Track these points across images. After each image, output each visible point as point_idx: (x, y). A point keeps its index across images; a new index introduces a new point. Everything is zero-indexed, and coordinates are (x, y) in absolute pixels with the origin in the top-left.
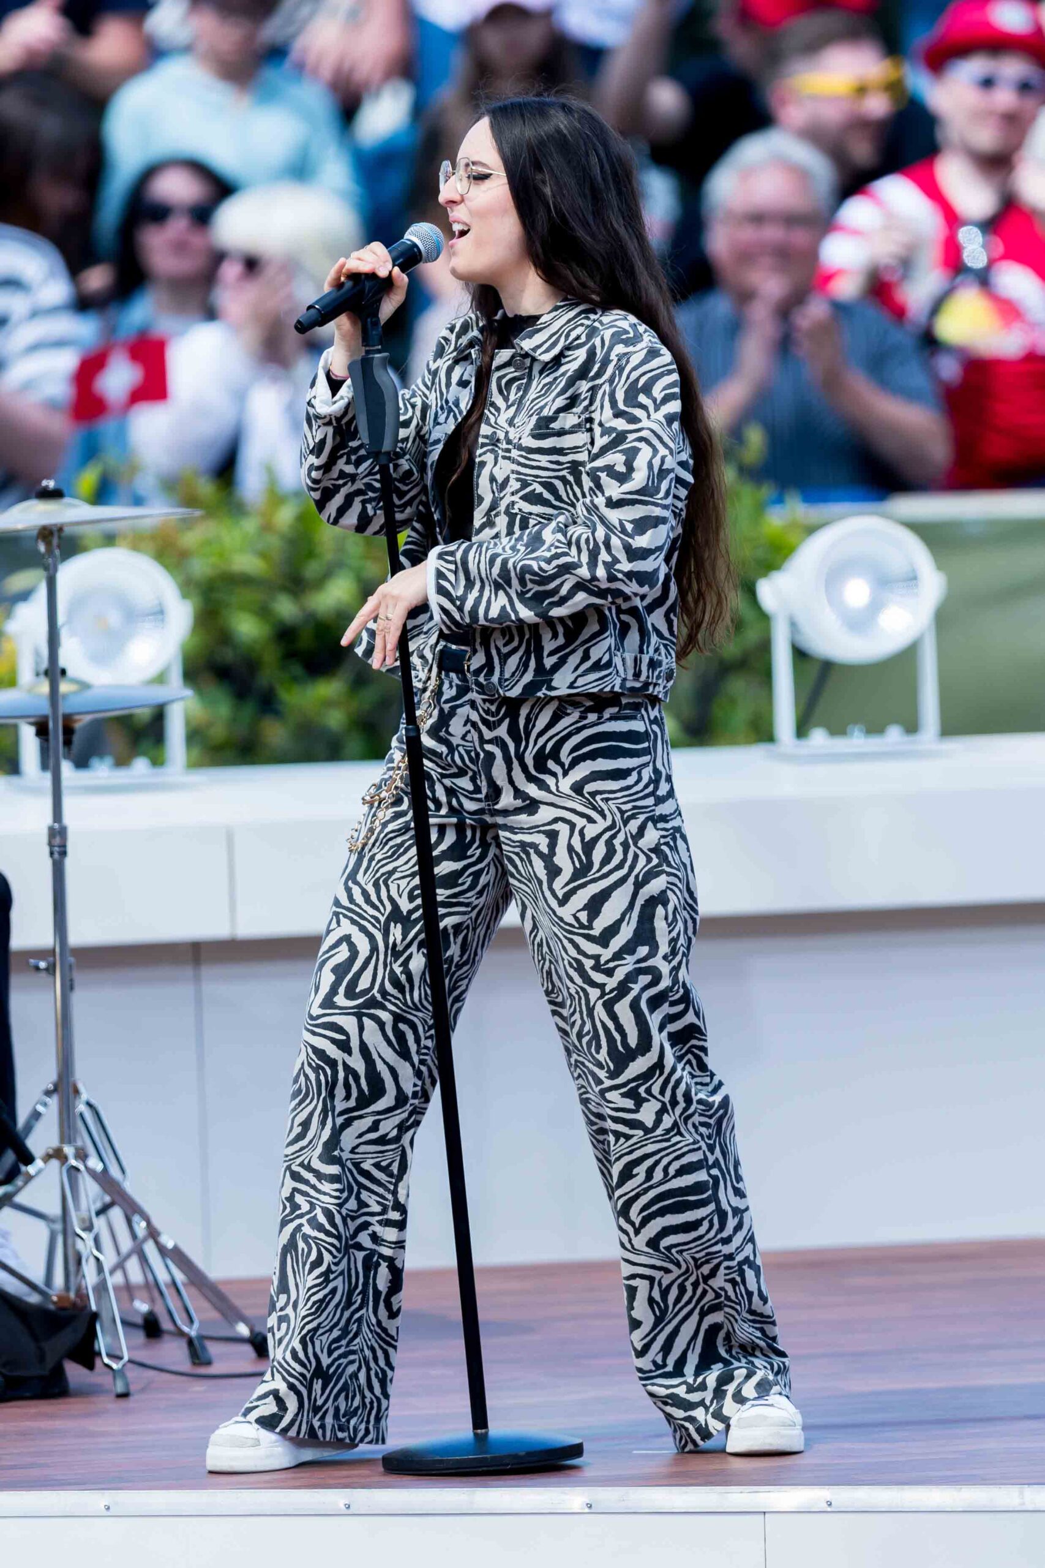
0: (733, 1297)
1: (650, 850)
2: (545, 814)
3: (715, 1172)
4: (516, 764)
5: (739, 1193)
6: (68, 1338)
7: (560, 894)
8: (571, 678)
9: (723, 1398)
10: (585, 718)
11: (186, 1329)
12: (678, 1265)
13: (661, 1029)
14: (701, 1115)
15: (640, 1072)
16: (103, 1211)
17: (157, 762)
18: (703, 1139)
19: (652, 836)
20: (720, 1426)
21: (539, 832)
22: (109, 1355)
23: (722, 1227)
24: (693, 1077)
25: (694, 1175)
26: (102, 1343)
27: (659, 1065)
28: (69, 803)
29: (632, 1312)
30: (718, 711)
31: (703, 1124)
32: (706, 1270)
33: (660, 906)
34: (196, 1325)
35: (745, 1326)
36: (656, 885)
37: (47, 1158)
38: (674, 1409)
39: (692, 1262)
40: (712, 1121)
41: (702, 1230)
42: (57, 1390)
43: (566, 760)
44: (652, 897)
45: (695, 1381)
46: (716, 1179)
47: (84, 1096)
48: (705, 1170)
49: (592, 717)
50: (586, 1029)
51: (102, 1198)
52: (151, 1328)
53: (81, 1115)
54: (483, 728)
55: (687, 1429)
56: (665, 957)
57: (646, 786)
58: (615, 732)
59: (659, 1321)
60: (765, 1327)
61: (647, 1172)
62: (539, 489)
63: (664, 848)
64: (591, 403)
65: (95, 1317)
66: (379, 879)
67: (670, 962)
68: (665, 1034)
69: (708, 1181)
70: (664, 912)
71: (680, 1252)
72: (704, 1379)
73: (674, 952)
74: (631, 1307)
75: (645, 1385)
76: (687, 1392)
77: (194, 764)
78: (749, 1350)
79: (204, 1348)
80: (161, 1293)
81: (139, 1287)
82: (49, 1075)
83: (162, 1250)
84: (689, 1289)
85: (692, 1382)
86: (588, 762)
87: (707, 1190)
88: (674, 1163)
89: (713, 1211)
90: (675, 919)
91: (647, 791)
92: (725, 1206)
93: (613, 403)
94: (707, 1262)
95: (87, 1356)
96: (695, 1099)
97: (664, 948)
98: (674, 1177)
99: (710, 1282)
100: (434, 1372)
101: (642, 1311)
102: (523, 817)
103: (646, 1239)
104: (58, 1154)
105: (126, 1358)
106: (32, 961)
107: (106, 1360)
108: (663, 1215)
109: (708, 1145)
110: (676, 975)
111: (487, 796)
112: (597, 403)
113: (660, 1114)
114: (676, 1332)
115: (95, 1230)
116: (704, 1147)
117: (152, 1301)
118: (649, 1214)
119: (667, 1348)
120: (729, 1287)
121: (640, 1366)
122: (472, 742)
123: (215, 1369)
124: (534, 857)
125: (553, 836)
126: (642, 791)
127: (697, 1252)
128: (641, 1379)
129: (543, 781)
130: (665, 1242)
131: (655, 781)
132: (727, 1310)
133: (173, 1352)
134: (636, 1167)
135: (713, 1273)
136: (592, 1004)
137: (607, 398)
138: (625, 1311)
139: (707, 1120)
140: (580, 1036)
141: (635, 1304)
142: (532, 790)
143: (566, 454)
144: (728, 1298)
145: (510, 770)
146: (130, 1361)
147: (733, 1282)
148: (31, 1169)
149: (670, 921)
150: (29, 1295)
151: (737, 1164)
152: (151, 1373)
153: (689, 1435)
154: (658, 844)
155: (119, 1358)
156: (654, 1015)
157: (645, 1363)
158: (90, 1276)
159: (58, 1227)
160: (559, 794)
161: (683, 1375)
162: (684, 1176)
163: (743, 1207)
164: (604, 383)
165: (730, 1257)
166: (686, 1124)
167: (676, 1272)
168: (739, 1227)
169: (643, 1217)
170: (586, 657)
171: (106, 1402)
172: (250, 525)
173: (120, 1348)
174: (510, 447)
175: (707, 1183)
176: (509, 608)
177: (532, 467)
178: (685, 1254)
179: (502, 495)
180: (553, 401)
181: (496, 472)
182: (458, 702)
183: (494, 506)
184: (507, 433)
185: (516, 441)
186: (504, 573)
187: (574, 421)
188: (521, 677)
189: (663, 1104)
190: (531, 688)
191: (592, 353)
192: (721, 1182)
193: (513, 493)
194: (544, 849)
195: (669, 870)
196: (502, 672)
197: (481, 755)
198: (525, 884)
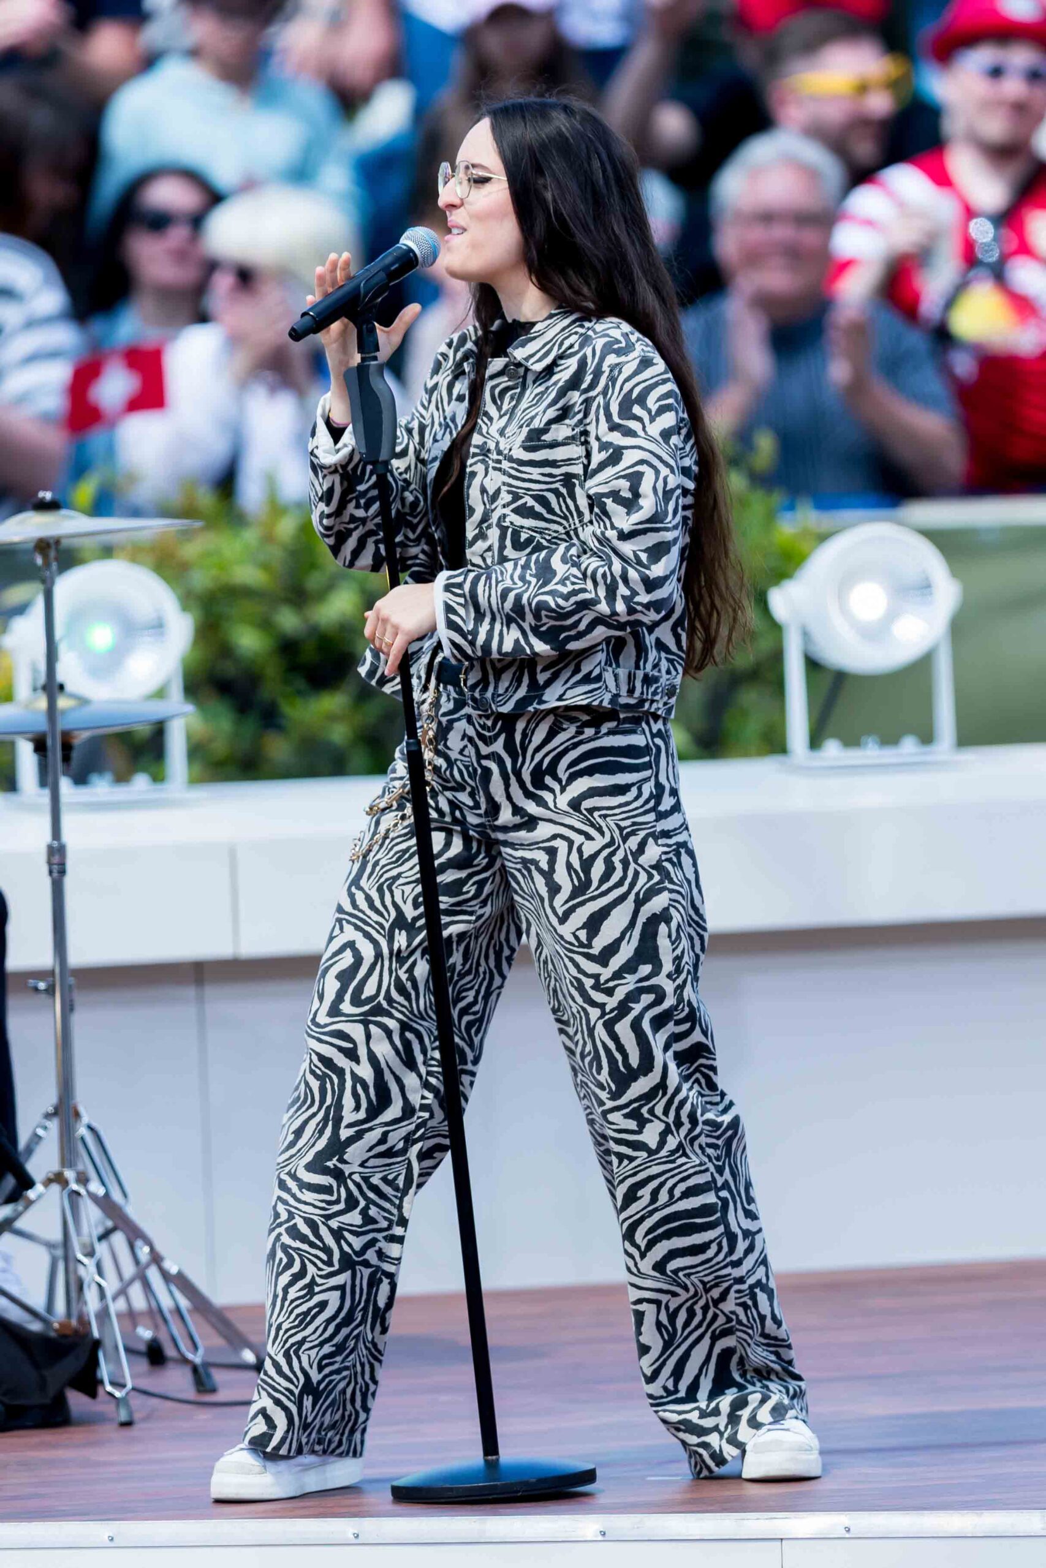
0: (745, 1321)
1: (651, 867)
2: (544, 831)
3: (724, 1193)
4: (513, 780)
5: (750, 1215)
6: (71, 1365)
7: (560, 913)
8: (560, 691)
9: (738, 1423)
10: (582, 733)
11: (190, 1356)
12: (686, 1289)
13: (666, 1048)
14: (707, 1136)
15: (642, 1092)
16: (104, 1236)
17: (158, 777)
18: (710, 1160)
19: (653, 852)
20: (735, 1452)
21: (538, 848)
22: (112, 1383)
23: (732, 1250)
24: (700, 1096)
25: (700, 1197)
26: (104, 1371)
27: (662, 1085)
29: (641, 1338)
31: (709, 1145)
32: (716, 1293)
33: (663, 923)
34: (201, 1352)
35: (758, 1349)
36: (658, 903)
37: (48, 1182)
38: (687, 1434)
39: (701, 1286)
40: (721, 1142)
41: (710, 1253)
42: (59, 1419)
43: (563, 774)
44: (654, 915)
45: (708, 1406)
46: (725, 1201)
47: (85, 1119)
48: (713, 1192)
49: (589, 732)
50: (587, 1050)
51: (103, 1223)
52: (155, 1355)
53: (82, 1139)
54: (480, 744)
55: (701, 1456)
56: (669, 976)
57: (647, 802)
58: (613, 747)
59: (667, 1345)
60: (780, 1350)
61: (652, 1194)
62: (531, 503)
63: (666, 864)
64: (586, 416)
65: (97, 1344)
66: (382, 885)
67: (674, 980)
68: (670, 1053)
69: (716, 1204)
70: (667, 930)
71: (688, 1276)
72: (718, 1404)
73: (678, 970)
74: (639, 1333)
75: (656, 1412)
76: (700, 1418)
77: (195, 780)
78: (763, 1374)
79: (209, 1376)
80: (165, 1320)
81: (141, 1314)
82: (50, 1098)
83: (165, 1275)
84: (699, 1312)
85: (705, 1407)
86: (586, 778)
87: (715, 1213)
88: (679, 1185)
89: (722, 1234)
90: (678, 937)
91: (647, 807)
92: (734, 1227)
93: (608, 415)
94: (717, 1285)
95: (89, 1384)
96: (701, 1119)
97: (668, 967)
98: (680, 1199)
99: (721, 1306)
100: (442, 1398)
101: (651, 1337)
102: (523, 834)
103: (653, 1263)
104: (58, 1179)
105: (129, 1386)
106: (31, 982)
107: (109, 1388)
108: (669, 1238)
109: (716, 1167)
110: (681, 994)
111: (486, 812)
112: (592, 416)
113: (664, 1135)
114: (686, 1356)
115: (98, 1254)
116: (712, 1169)
117: (156, 1327)
118: (655, 1237)
119: (677, 1373)
120: (740, 1311)
121: (650, 1392)
122: (469, 757)
123: (221, 1396)
124: (536, 875)
125: (552, 854)
126: (642, 806)
127: (705, 1276)
128: (653, 1405)
129: (541, 797)
130: (672, 1265)
131: (658, 797)
132: (739, 1334)
133: (177, 1380)
134: (640, 1189)
135: (724, 1296)
136: (592, 1024)
137: (602, 411)
138: (634, 1336)
139: (714, 1141)
140: (583, 1057)
141: (643, 1329)
142: (531, 808)
143: (560, 466)
144: (739, 1322)
145: (507, 786)
146: (134, 1389)
147: (744, 1305)
148: (31, 1194)
149: (673, 938)
150: (30, 1322)
151: (747, 1185)
152: (155, 1402)
153: (704, 1462)
154: (660, 861)
155: (122, 1386)
156: (657, 1035)
157: (655, 1389)
158: (92, 1303)
159: (59, 1252)
160: (557, 810)
161: (695, 1401)
162: (691, 1198)
163: (754, 1229)
164: (597, 395)
165: (740, 1280)
166: (692, 1145)
167: (684, 1295)
168: (750, 1249)
169: (649, 1241)
170: (577, 670)
171: (109, 1431)
172: (250, 536)
173: (123, 1377)
174: (500, 457)
175: (715, 1205)
176: (522, 642)
177: (524, 480)
178: (692, 1277)
179: (493, 507)
180: (544, 412)
181: (487, 483)
182: (455, 716)
183: (485, 518)
184: (497, 443)
185: (506, 452)
186: (518, 608)
187: (569, 433)
188: (515, 692)
189: (667, 1125)
190: (523, 703)
191: (583, 363)
192: (731, 1204)
193: (504, 506)
194: (544, 866)
195: (671, 886)
196: (496, 687)
197: (479, 771)
198: (528, 900)
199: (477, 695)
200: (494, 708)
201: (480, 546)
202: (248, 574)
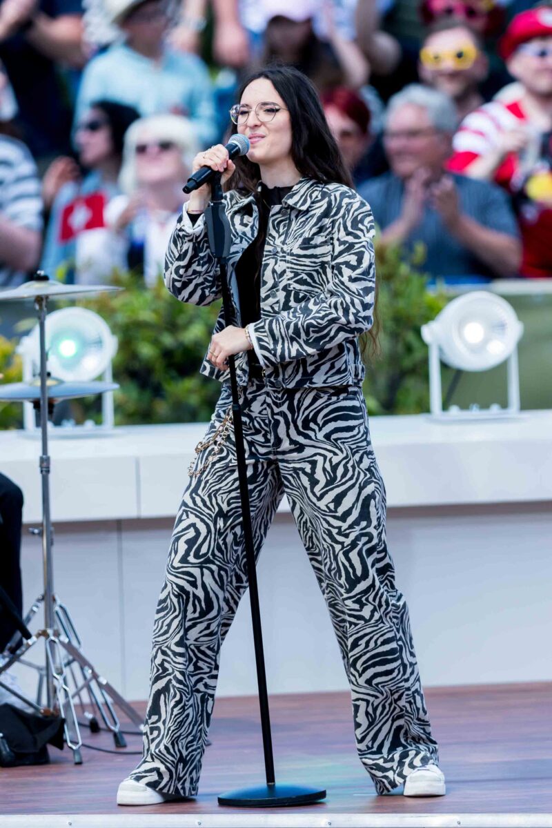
0: (410, 711)
1: (365, 470)
2: (308, 452)
3: (400, 643)
4: (292, 425)
5: (412, 654)
6: (50, 732)
7: (318, 495)
8: (325, 378)
9: (404, 766)
10: (330, 399)
11: (112, 728)
12: (382, 694)
13: (372, 566)
14: (393, 612)
15: (362, 589)
16: (68, 664)
17: (99, 422)
18: (394, 625)
19: (366, 463)
20: (402, 781)
21: (304, 462)
22: (71, 742)
23: (404, 673)
24: (388, 592)
25: (389, 645)
26: (67, 735)
27: (373, 585)
28: (50, 444)
29: (357, 719)
30: (400, 396)
31: (394, 617)
32: (396, 696)
33: (372, 500)
34: (118, 725)
35: (416, 727)
36: (369, 489)
37: (38, 635)
38: (377, 772)
39: (389, 692)
40: (399, 616)
41: (395, 674)
42: (43, 761)
43: (320, 421)
44: (369, 495)
45: (388, 756)
46: (400, 646)
47: (59, 602)
48: (395, 642)
49: (334, 399)
50: (333, 567)
51: (68, 657)
52: (94, 727)
53: (57, 613)
54: (274, 407)
55: (383, 783)
56: (375, 527)
57: (362, 436)
58: (346, 407)
59: (371, 724)
60: (426, 727)
61: (366, 643)
62: (305, 277)
63: (372, 468)
64: (333, 228)
65: (63, 721)
66: (210, 494)
67: (377, 530)
68: (374, 569)
70: (374, 503)
71: (383, 687)
72: (393, 755)
73: (379, 525)
74: (356, 716)
75: (361, 758)
76: (384, 762)
77: (118, 424)
78: (417, 740)
79: (122, 738)
80: (99, 709)
81: (87, 705)
82: (40, 591)
83: (100, 685)
84: (387, 707)
85: (386, 757)
86: (333, 423)
87: (397, 653)
88: (380, 638)
89: (400, 664)
91: (362, 439)
92: (406, 662)
93: (346, 228)
94: (397, 692)
95: (59, 742)
96: (391, 603)
97: (374, 523)
98: (380, 646)
99: (398, 703)
100: (246, 751)
101: (362, 719)
102: (295, 454)
103: (365, 679)
104: (44, 634)
105: (80, 743)
106: (32, 529)
107: (70, 744)
108: (374, 667)
109: (397, 629)
110: (381, 537)
111: (273, 445)
112: (336, 229)
113: (373, 612)
114: (379, 730)
115: (64, 674)
116: (395, 630)
117: (95, 713)
118: (367, 666)
119: (374, 739)
120: (408, 705)
121: (359, 748)
122: (267, 415)
123: (128, 749)
124: (302, 475)
125: (314, 464)
126: (360, 438)
127: (392, 687)
128: (360, 755)
129: (307, 434)
130: (375, 681)
131: (366, 433)
132: (406, 718)
133: (106, 741)
134: (360, 640)
135: (400, 698)
136: (336, 553)
137: (342, 225)
138: (353, 718)
139: (396, 615)
140: (330, 570)
141: (358, 715)
142: (301, 440)
143: (319, 258)
144: (407, 711)
145: (288, 428)
146: (83, 745)
147: (410, 703)
148: (30, 642)
149: (377, 507)
151: (411, 639)
152: (93, 751)
153: (385, 786)
154: (370, 467)
155: (77, 743)
156: (369, 559)
157: (362, 746)
158: (61, 699)
159: (44, 672)
160: (317, 440)
161: (382, 753)
162: (386, 645)
163: (414, 662)
164: (339, 219)
165: (408, 689)
166: (386, 617)
167: (381, 698)
168: (412, 673)
169: (364, 668)
170: (332, 367)
171: (70, 767)
172: (148, 296)
173: (78, 739)
174: (285, 254)
175: (396, 648)
176: (300, 350)
177: (301, 265)
178: (386, 687)
179: (280, 280)
180: (311, 229)
181: (276, 268)
182: (258, 394)
183: (275, 286)
184: (282, 248)
185: (289, 251)
186: (297, 332)
187: (323, 239)
188: (295, 377)
189: (375, 606)
190: (300, 384)
191: (330, 203)
192: (404, 649)
193: (289, 279)
194: (308, 470)
195: (375, 480)
196: (284, 375)
197: (273, 421)
198: (295, 490)
199: (272, 379)
200: (284, 386)
201: (271, 300)
202: (146, 315)
